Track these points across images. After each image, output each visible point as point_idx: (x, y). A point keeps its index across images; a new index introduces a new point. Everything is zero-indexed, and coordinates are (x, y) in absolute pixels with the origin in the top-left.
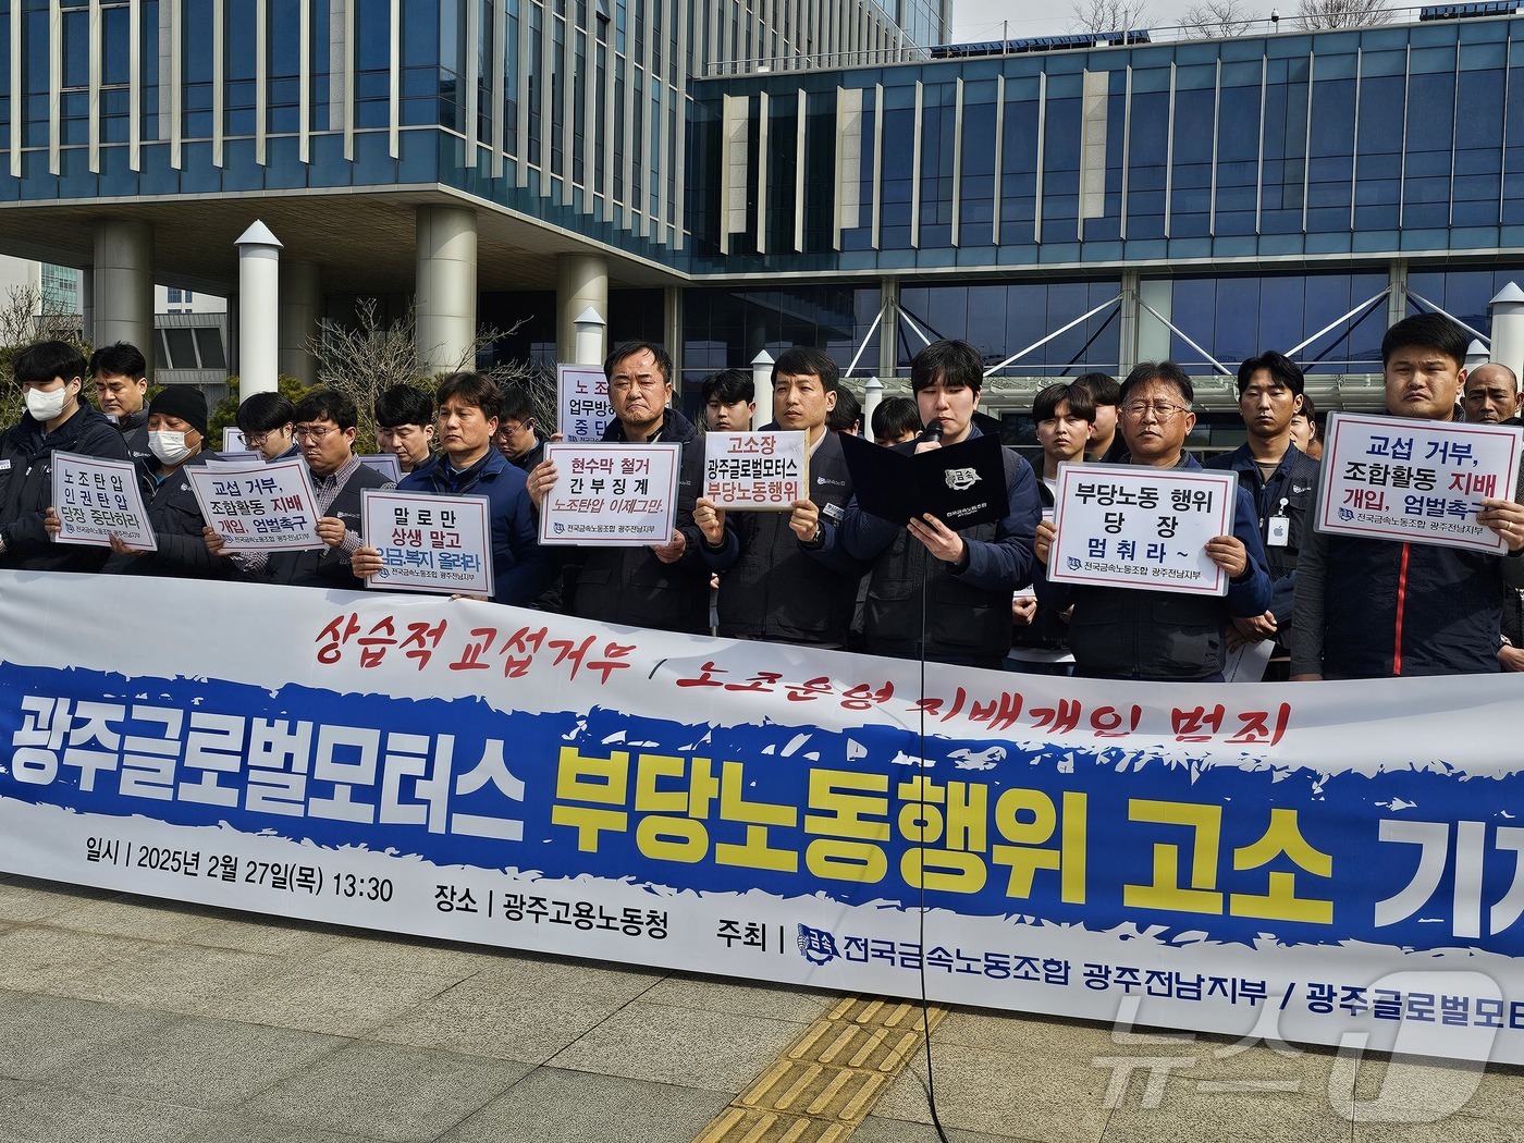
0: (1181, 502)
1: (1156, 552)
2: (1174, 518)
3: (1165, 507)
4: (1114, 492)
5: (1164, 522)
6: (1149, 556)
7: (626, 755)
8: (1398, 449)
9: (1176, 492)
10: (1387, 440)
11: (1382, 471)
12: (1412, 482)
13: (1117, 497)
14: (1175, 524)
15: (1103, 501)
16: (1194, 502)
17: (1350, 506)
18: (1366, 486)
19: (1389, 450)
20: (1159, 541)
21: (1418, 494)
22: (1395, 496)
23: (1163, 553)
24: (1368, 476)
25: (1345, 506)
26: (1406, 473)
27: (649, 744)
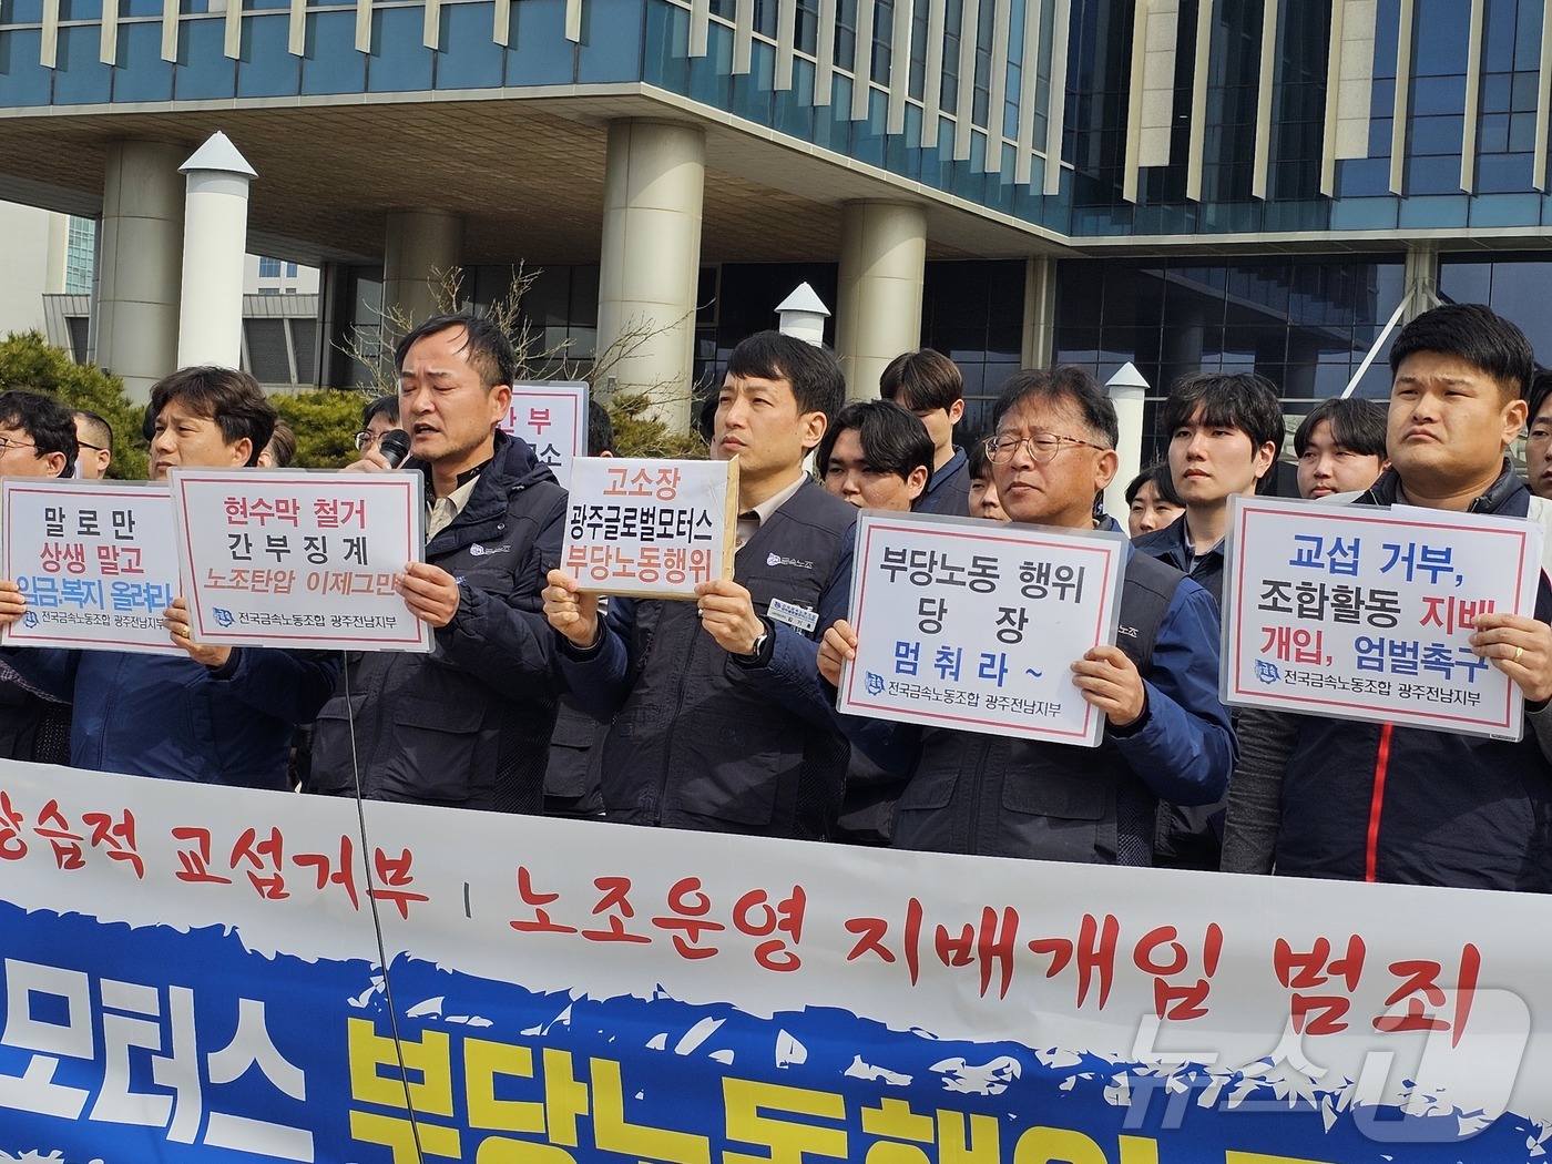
0: (1034, 583)
1: (993, 668)
2: (1023, 610)
3: (1009, 590)
4: (933, 562)
5: (1007, 617)
6: (982, 675)
7: (444, 1039)
8: (1338, 556)
9: (1028, 566)
10: (1319, 541)
11: (1317, 595)
12: (1364, 613)
13: (938, 573)
14: (1023, 620)
15: (917, 578)
16: (1055, 585)
17: (1271, 656)
18: (1292, 621)
19: (1324, 559)
20: (997, 648)
21: (1375, 634)
22: (1339, 638)
23: (1003, 670)
24: (1294, 604)
25: (1265, 658)
26: (1353, 596)
27: (477, 1021)
